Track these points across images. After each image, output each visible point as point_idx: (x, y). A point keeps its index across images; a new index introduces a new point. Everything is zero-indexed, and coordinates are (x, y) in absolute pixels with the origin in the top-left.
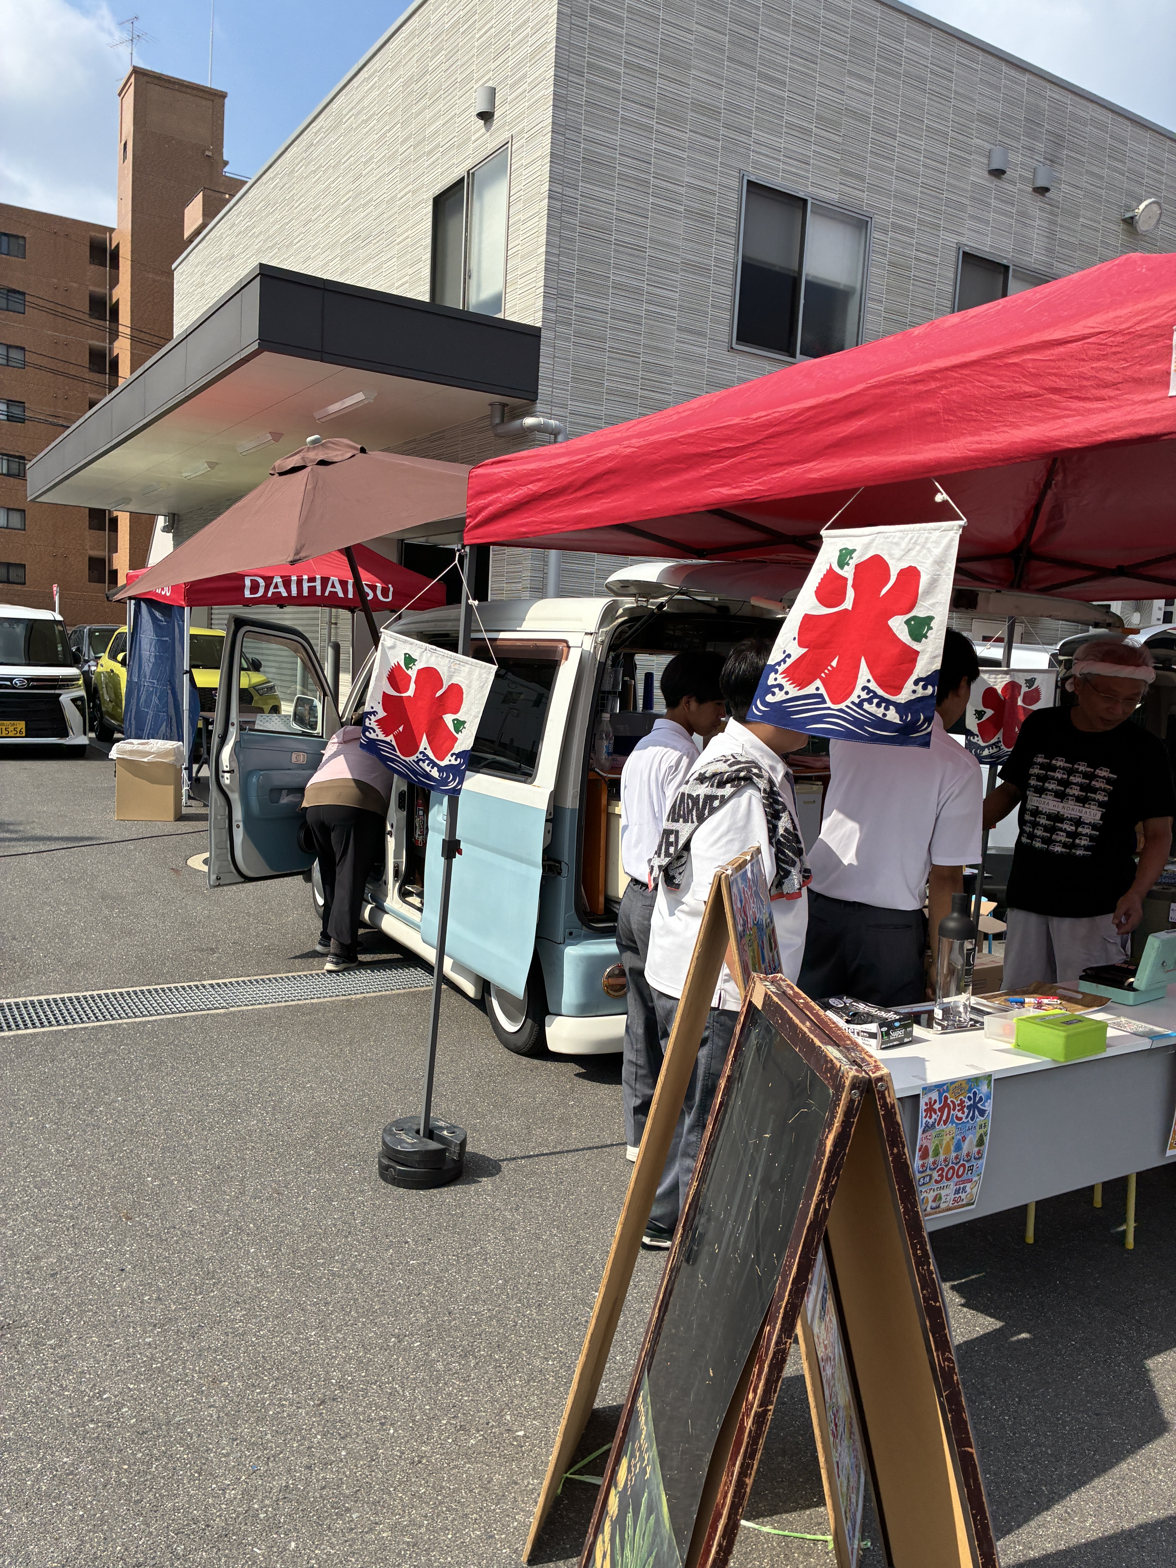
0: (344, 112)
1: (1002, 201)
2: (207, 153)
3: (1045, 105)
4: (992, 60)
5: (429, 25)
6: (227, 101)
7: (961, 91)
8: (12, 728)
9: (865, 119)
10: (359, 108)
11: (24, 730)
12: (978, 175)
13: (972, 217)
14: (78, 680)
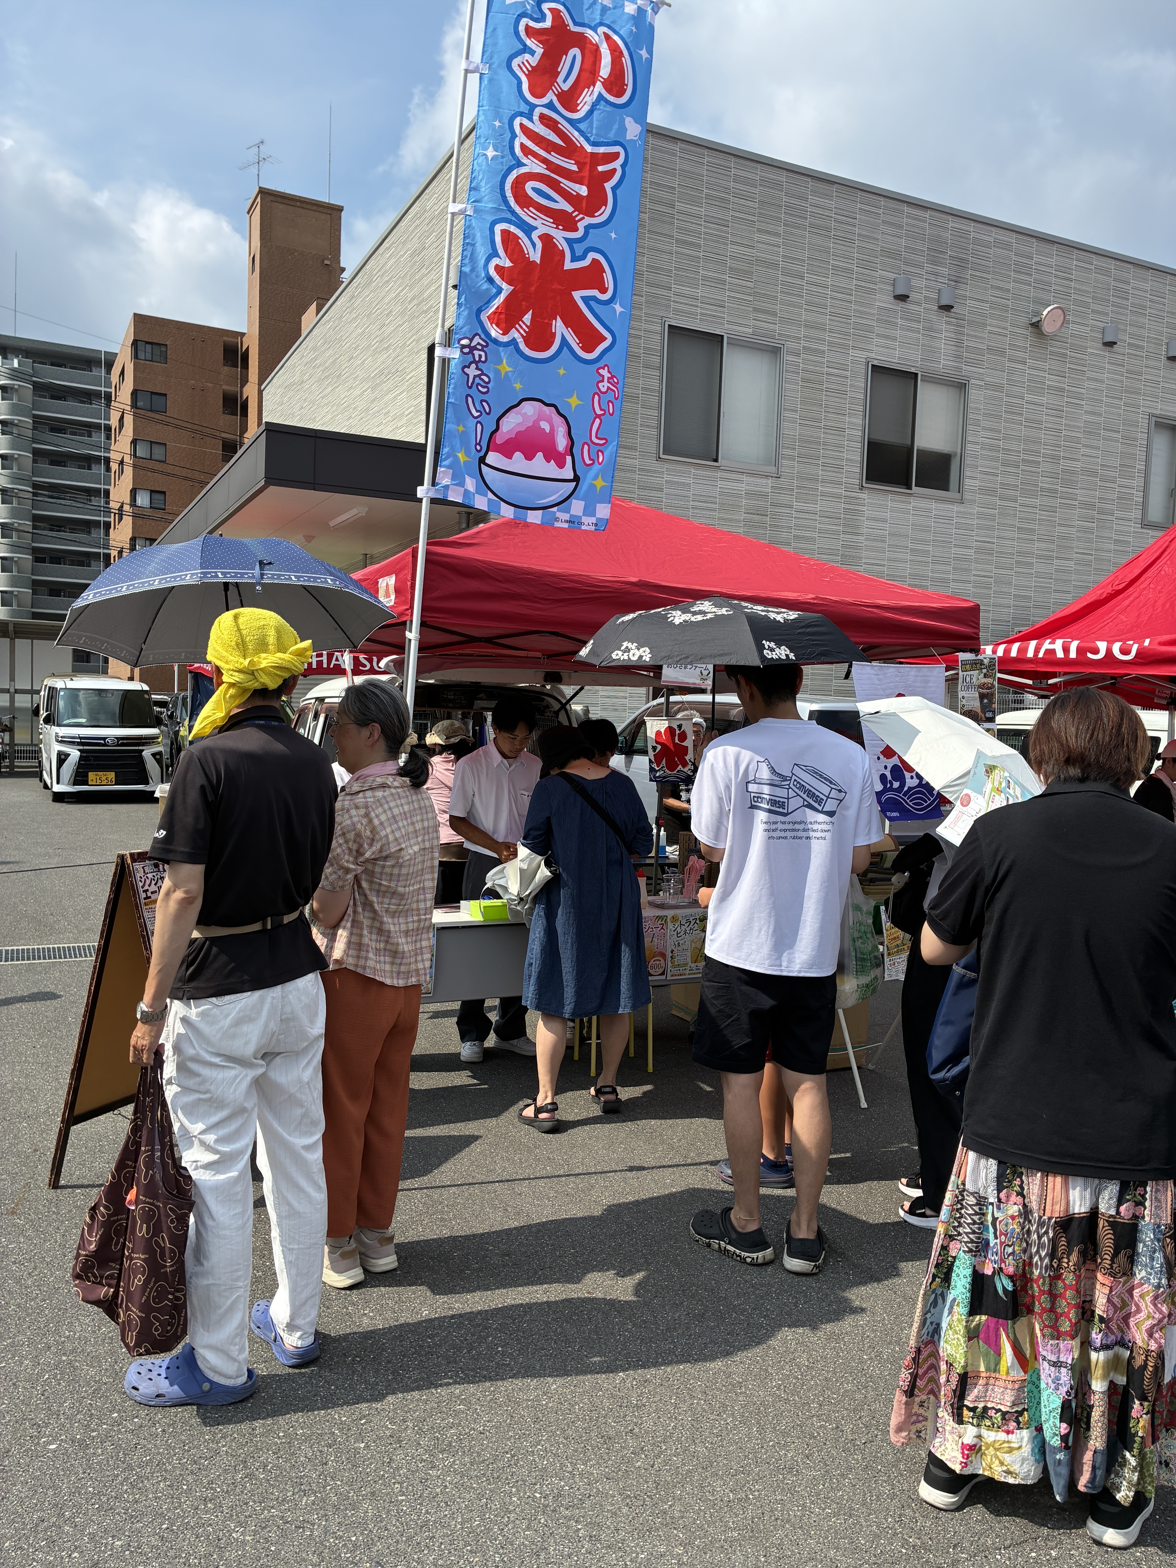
0: (374, 273)
1: (907, 319)
2: (326, 262)
3: (948, 235)
4: (892, 204)
5: (425, 211)
6: (343, 213)
7: (863, 233)
8: (104, 778)
9: (775, 266)
10: (383, 271)
11: (114, 780)
12: (884, 300)
13: (878, 335)
14: (158, 738)
